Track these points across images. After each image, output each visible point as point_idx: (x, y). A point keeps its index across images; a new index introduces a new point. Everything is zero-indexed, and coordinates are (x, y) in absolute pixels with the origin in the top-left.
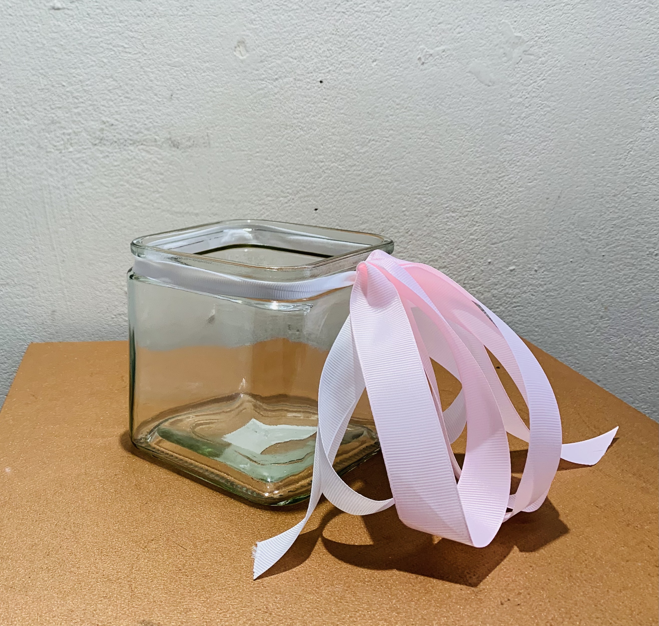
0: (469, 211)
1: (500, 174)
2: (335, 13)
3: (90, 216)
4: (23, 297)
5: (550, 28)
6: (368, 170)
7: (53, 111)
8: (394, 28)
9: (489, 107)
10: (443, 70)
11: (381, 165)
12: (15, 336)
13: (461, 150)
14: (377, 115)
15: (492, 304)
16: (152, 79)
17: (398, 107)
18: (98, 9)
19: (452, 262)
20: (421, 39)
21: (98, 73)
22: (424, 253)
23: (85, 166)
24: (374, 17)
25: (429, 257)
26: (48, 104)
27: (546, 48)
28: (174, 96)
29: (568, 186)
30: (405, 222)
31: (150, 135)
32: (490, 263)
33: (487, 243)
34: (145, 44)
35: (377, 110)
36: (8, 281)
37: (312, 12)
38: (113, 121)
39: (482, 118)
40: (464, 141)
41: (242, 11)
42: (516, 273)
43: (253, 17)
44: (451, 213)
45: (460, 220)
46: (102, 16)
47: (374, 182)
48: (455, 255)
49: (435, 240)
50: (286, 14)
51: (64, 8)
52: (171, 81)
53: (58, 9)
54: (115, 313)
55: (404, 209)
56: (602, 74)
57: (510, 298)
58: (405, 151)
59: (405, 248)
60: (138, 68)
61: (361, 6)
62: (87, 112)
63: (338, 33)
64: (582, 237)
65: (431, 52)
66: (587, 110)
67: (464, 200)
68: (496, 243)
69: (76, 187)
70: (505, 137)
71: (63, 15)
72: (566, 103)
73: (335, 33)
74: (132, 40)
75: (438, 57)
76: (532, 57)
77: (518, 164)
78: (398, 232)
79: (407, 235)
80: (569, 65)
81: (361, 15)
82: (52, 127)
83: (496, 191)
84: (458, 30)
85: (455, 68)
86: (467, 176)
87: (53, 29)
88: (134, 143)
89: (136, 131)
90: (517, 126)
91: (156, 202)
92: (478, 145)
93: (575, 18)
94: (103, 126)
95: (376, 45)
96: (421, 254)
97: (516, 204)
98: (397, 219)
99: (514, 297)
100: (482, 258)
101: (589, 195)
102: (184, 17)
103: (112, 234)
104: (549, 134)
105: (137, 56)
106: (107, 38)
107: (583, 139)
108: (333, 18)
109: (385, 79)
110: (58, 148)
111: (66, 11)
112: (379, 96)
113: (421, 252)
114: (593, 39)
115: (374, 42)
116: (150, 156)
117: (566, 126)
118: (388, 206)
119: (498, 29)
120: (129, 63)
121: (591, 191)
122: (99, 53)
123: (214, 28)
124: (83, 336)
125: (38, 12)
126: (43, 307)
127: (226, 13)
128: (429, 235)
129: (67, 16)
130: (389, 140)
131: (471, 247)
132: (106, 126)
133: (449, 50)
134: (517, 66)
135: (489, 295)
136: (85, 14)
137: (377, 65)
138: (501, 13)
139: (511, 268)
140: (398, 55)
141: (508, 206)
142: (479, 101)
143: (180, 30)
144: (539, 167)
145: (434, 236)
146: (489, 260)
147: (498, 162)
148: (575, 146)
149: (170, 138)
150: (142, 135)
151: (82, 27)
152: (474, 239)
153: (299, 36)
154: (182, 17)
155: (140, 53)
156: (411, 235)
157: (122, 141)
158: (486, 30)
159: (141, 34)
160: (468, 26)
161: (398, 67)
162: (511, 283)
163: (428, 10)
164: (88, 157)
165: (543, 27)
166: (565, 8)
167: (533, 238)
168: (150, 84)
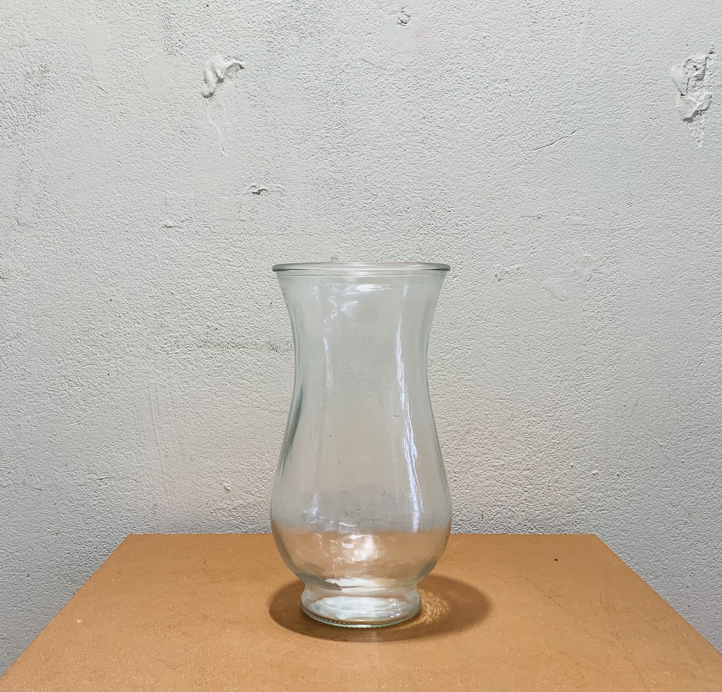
0: (549, 416)
1: (577, 382)
2: (418, 235)
3: (193, 413)
4: (127, 490)
5: (617, 249)
6: (453, 375)
7: (162, 316)
8: (472, 248)
9: (563, 320)
10: (519, 285)
11: (464, 371)
12: (117, 529)
13: (539, 359)
14: (459, 325)
15: (577, 507)
16: (254, 288)
17: (477, 318)
18: (205, 227)
19: (536, 465)
20: (498, 258)
21: (204, 283)
22: (508, 455)
23: (190, 366)
24: (454, 238)
25: (513, 459)
26: (158, 310)
27: (614, 267)
28: (273, 304)
29: (644, 395)
30: (489, 425)
31: (251, 338)
32: (572, 466)
33: (569, 447)
34: (247, 259)
35: (459, 320)
36: (114, 474)
37: (398, 234)
38: (217, 326)
39: (557, 330)
40: (541, 351)
41: (334, 231)
42: (599, 477)
43: (345, 237)
44: (532, 418)
45: (541, 424)
46: (209, 234)
47: (458, 387)
48: (537, 457)
49: (519, 443)
50: (374, 235)
51: (176, 227)
52: (271, 291)
53: (170, 227)
54: (214, 508)
55: (487, 413)
56: (668, 291)
57: (594, 501)
58: (486, 359)
59: (490, 450)
60: (241, 279)
61: (441, 228)
62: (193, 317)
63: (421, 252)
64: (661, 444)
65: (507, 269)
66: (656, 324)
67: (544, 406)
68: (577, 447)
69: (181, 386)
70: (581, 347)
71: (174, 232)
72: (637, 318)
73: (418, 252)
74: (236, 254)
75: (513, 274)
76: (602, 275)
77: (594, 373)
78: (483, 434)
79: (491, 437)
80: (637, 283)
81: (441, 236)
82: (162, 330)
83: (575, 397)
84: (532, 250)
85: (530, 285)
86: (546, 383)
87: (165, 244)
88: (236, 346)
89: (238, 335)
90: (591, 338)
91: (255, 401)
92: (554, 354)
93: (640, 241)
94: (208, 330)
95: (456, 263)
96: (505, 456)
97: (594, 411)
98: (481, 422)
99: (598, 501)
100: (565, 462)
101: (665, 403)
102: (283, 236)
103: (213, 430)
104: (622, 346)
105: (241, 268)
106: (213, 252)
107: (655, 350)
108: (417, 239)
109: (465, 293)
110: (166, 349)
111: (177, 229)
112: (461, 308)
113: (506, 454)
114: (657, 260)
115: (454, 260)
116: (251, 358)
117: (637, 338)
118: (472, 409)
119: (568, 250)
120: (233, 274)
121: (666, 400)
122: (206, 265)
123: (310, 246)
124: (183, 530)
125: (152, 229)
126: (145, 501)
127: (321, 233)
128: (512, 438)
129: (178, 233)
130: (471, 348)
131: (553, 450)
132: (211, 330)
133: (523, 268)
134: (587, 283)
135: (574, 498)
136: (194, 232)
137: (457, 281)
138: (571, 236)
139: (594, 472)
140: (476, 272)
141: (587, 412)
142: (553, 314)
143: (279, 247)
144: (615, 376)
145: (517, 439)
146: (572, 464)
147: (575, 371)
148: (648, 357)
149: (269, 342)
150: (244, 338)
151: (191, 243)
152: (556, 443)
153: (386, 254)
154: (281, 236)
155: (243, 266)
156: (495, 437)
157: (225, 344)
158: (557, 251)
159: (244, 250)
160: (540, 247)
161: (477, 283)
162: (595, 487)
163: (503, 232)
164: (193, 358)
165: (609, 249)
166: (630, 232)
167: (614, 443)
168: (252, 293)
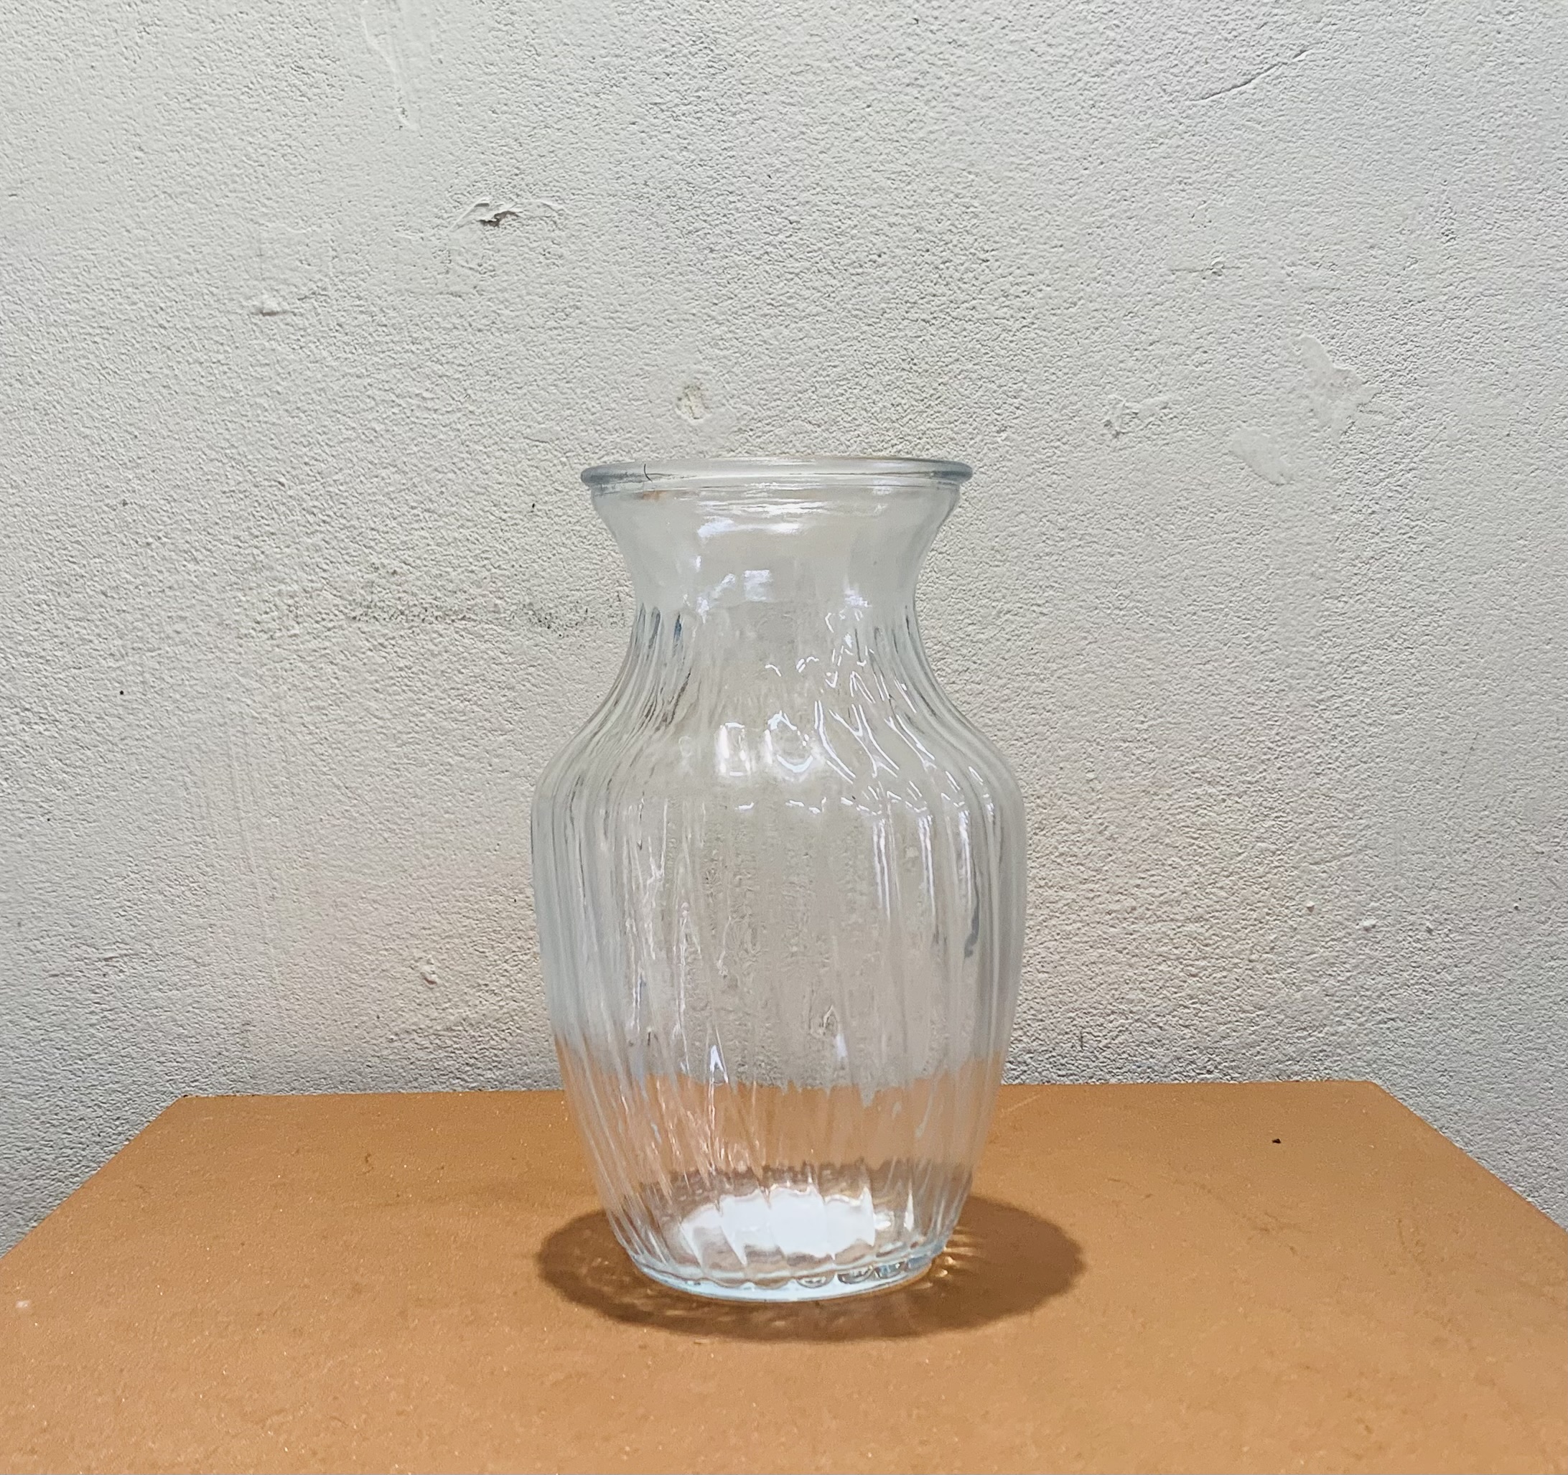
0: (1250, 783)
1: (1321, 692)
2: (905, 323)
3: (338, 788)
4: (175, 987)
5: (1417, 350)
6: (1001, 682)
7: (255, 542)
8: (1046, 354)
9: (1283, 535)
10: (1166, 448)
11: (1030, 670)
12: (152, 1085)
13: (1220, 636)
14: (1015, 554)
15: (1325, 1012)
16: (488, 468)
17: (1061, 534)
18: (361, 312)
19: (1218, 907)
20: (1112, 379)
21: (361, 455)
22: (1145, 883)
23: (329, 669)
24: (998, 330)
25: (1158, 893)
26: (244, 526)
27: (1412, 397)
28: (538, 506)
29: (1493, 723)
30: (1095, 807)
31: (484, 596)
32: (1310, 909)
33: (1301, 861)
34: (470, 392)
35: (1014, 542)
36: (138, 946)
37: (854, 321)
38: (396, 565)
39: (1267, 561)
40: (1227, 615)
41: (692, 317)
42: (1379, 937)
43: (718, 332)
44: (1206, 787)
45: (1229, 803)
46: (371, 330)
47: (1015, 710)
48: (1222, 888)
49: (1173, 852)
50: (793, 325)
51: (285, 312)
52: (531, 474)
53: (272, 314)
54: (396, 1029)
55: (1091, 776)
56: (1550, 456)
57: (1369, 998)
58: (1085, 638)
59: (1098, 871)
60: (454, 445)
61: (966, 305)
62: (334, 543)
63: (915, 368)
64: (1539, 848)
65: (1136, 407)
66: (1521, 542)
67: (1236, 756)
68: (1323, 861)
69: (307, 719)
70: (1328, 604)
71: (283, 326)
72: (1471, 526)
73: (908, 367)
74: (440, 381)
75: (1152, 419)
76: (1379, 417)
77: (1364, 668)
78: (1080, 831)
79: (1100, 838)
80: (1469, 437)
81: (966, 325)
82: (253, 579)
83: (1315, 733)
84: (1198, 356)
85: (1195, 446)
86: (1239, 698)
87: (259, 357)
88: (446, 615)
89: (451, 587)
90: (1355, 580)
91: (498, 756)
92: (1261, 624)
93: (1476, 329)
94: (373, 576)
95: (1004, 393)
96: (1138, 886)
97: (1366, 766)
98: (1075, 799)
99: (1379, 997)
100: (1292, 898)
101: (1546, 744)
102: (560, 331)
103: (391, 831)
104: (1434, 598)
105: (454, 417)
106: (384, 377)
107: (1520, 609)
108: (902, 334)
109: (1030, 470)
110: (266, 626)
111: (289, 318)
112: (1017, 509)
113: (1139, 882)
114: (1521, 376)
115: (1000, 386)
116: (483, 647)
117: (1474, 579)
118: (1052, 768)
119: (1291, 354)
120: (435, 432)
121: (1551, 735)
122: (364, 410)
123: (630, 357)
124: (318, 1086)
125: (224, 320)
126: (220, 1013)
127: (655, 323)
128: (1154, 839)
129: (291, 330)
130: (1045, 611)
131: (1261, 870)
132: (380, 576)
133: (1176, 402)
134: (1343, 438)
135: (1315, 990)
136: (333, 324)
137: (1006, 439)
138: (1299, 318)
139: (1367, 923)
140: (1056, 416)
141: (1347, 769)
142: (1256, 521)
143: (551, 360)
144: (1418, 677)
145: (1167, 840)
146: (1310, 904)
147: (1313, 664)
148: (1502, 626)
149: (531, 604)
150: (465, 596)
151: (325, 354)
152: (1267, 850)
153: (825, 373)
154: (556, 332)
155: (459, 410)
156: (1111, 838)
157: (416, 611)
158: (1265, 357)
159: (461, 369)
160: (1220, 348)
161: (1058, 443)
162: (1368, 962)
163: (1123, 312)
164: (336, 648)
165: (1397, 350)
166: (1450, 305)
167: (1418, 849)
168: (483, 480)
